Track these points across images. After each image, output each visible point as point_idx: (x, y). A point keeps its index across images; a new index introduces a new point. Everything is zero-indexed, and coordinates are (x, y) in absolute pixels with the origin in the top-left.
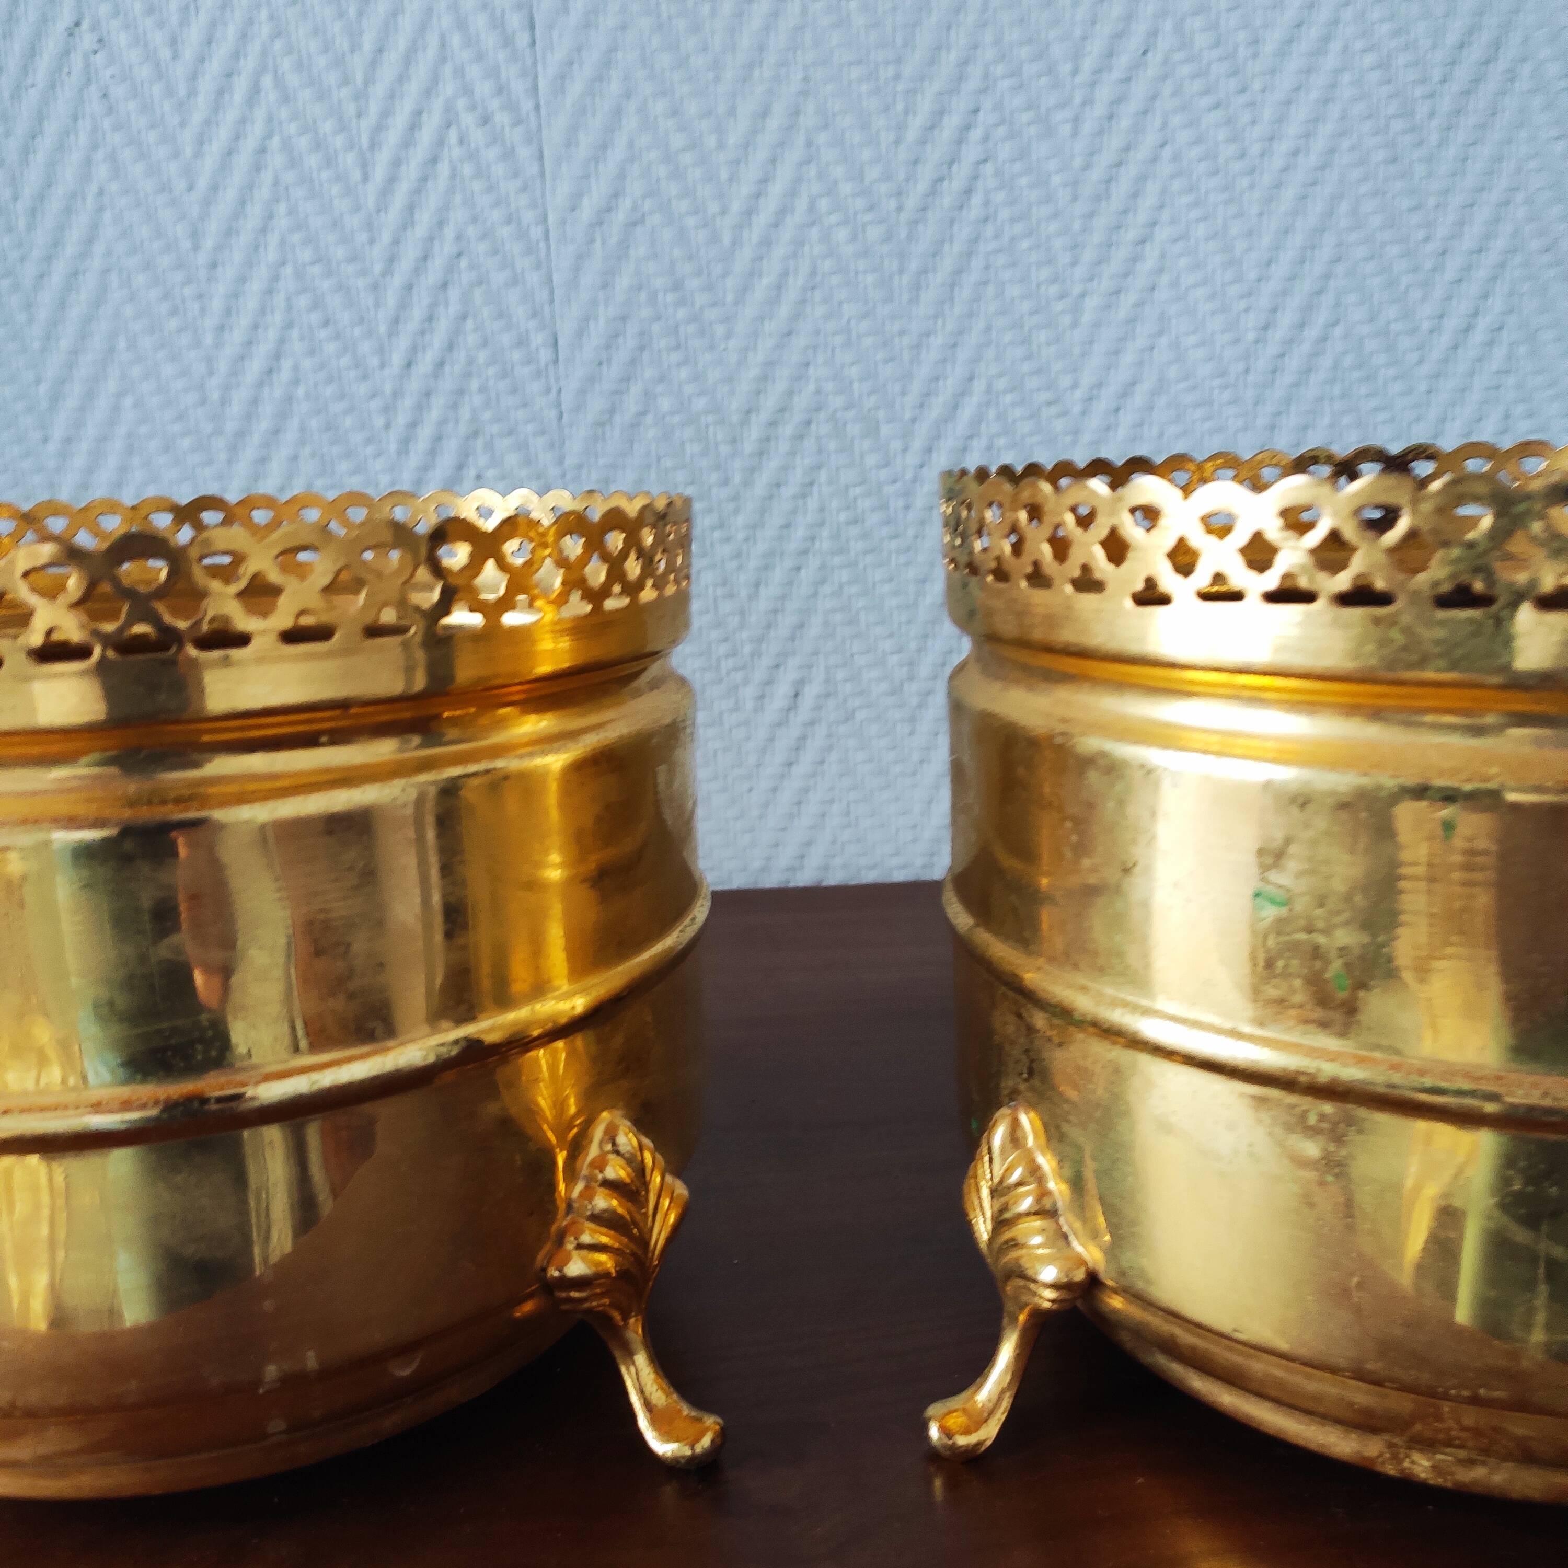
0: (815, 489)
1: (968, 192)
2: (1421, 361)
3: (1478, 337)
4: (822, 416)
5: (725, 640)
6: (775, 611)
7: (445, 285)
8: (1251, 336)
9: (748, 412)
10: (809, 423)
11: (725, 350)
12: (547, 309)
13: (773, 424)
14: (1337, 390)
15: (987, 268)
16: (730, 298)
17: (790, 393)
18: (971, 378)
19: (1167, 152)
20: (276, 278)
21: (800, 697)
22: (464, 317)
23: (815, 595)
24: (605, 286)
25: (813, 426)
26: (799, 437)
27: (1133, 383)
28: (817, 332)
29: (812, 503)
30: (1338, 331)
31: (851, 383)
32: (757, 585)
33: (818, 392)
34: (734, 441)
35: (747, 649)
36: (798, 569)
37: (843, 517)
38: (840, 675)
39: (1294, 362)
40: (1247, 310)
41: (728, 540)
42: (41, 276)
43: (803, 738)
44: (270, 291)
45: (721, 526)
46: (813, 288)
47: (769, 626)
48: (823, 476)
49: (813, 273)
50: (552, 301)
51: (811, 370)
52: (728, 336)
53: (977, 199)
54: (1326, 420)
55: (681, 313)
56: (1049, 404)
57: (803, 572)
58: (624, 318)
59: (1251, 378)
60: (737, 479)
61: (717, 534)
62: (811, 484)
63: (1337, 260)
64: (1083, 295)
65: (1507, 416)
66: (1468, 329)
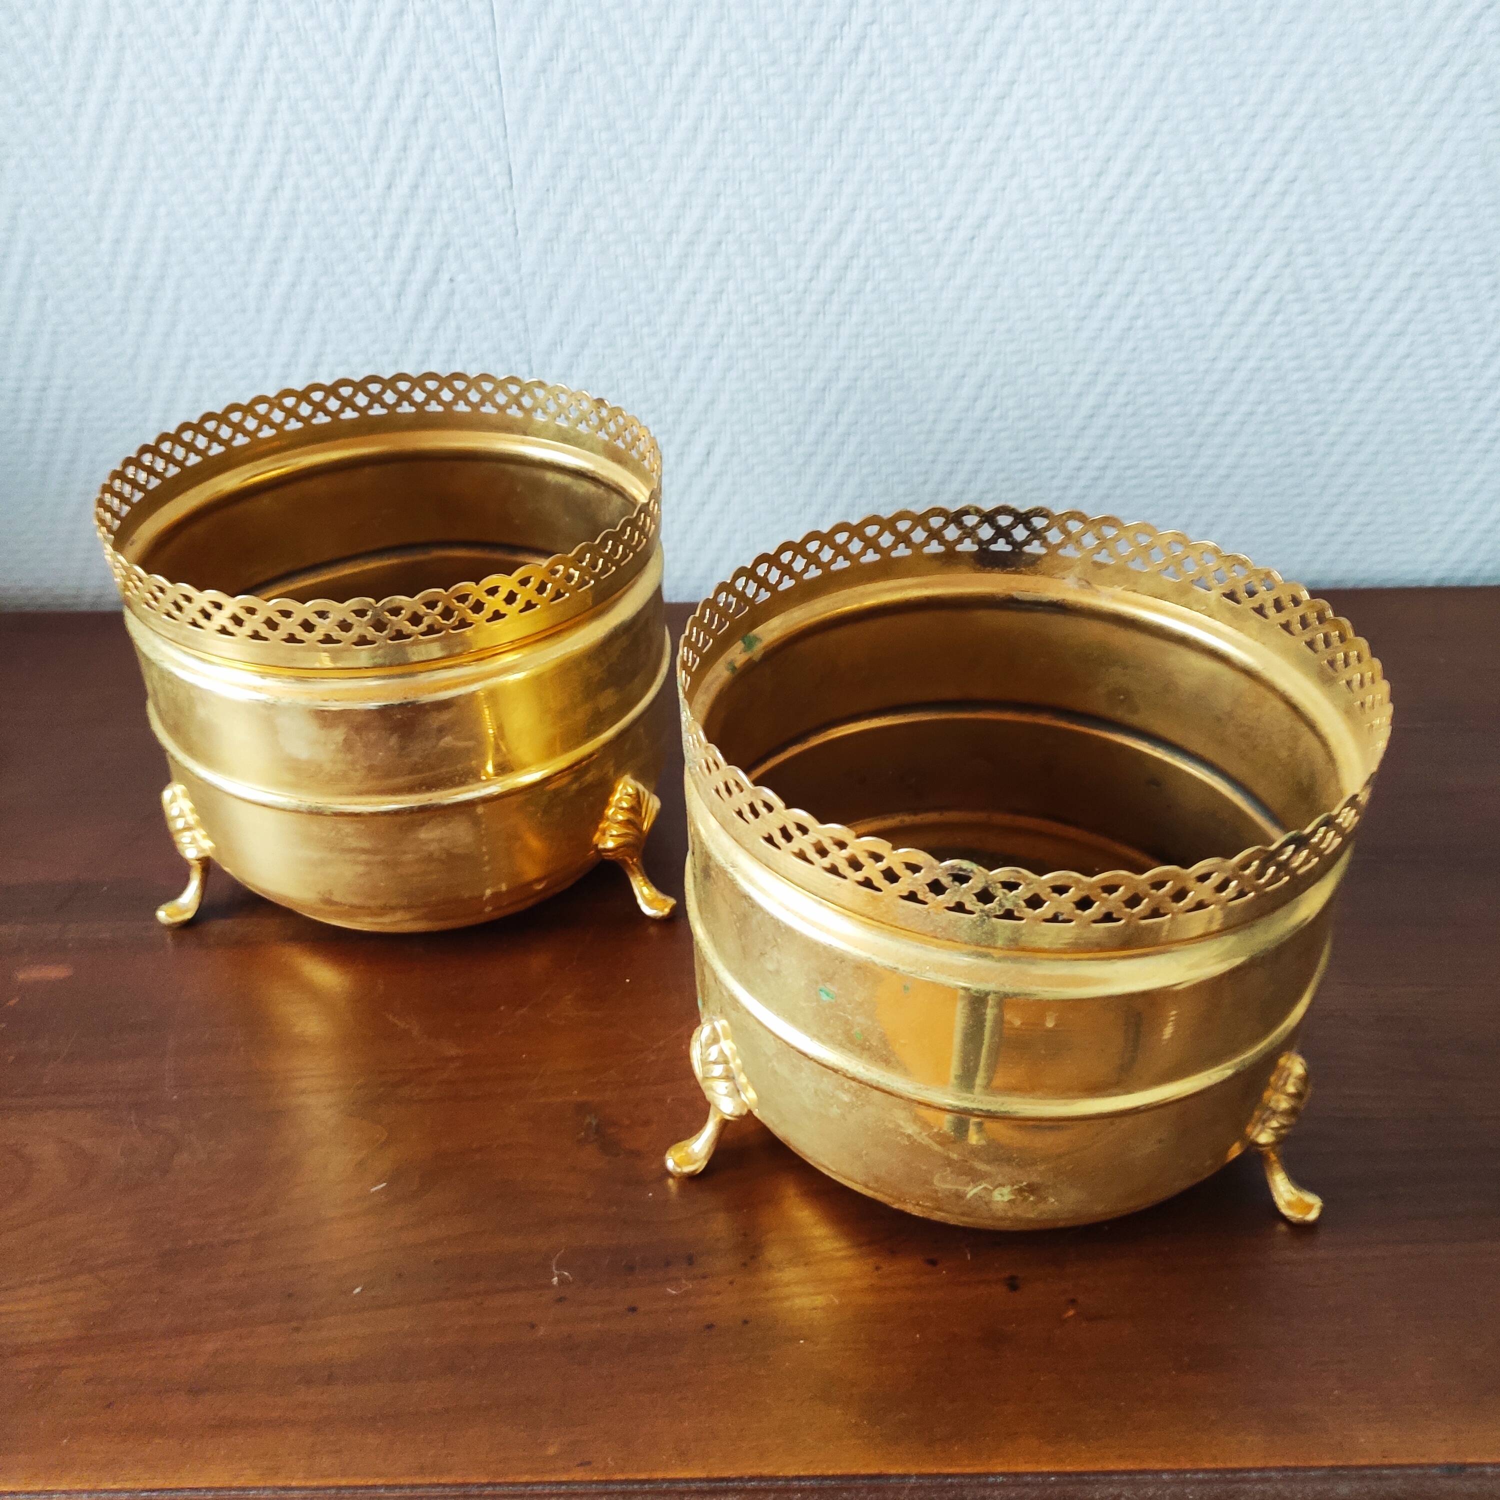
0: (724, 297)
1: (857, 50)
2: (1224, 207)
3: (1275, 186)
4: (730, 237)
5: (653, 411)
6: (692, 391)
7: (415, 121)
8: (1086, 182)
9: (670, 234)
10: (720, 243)
11: (650, 181)
12: (501, 144)
13: (691, 243)
14: (1153, 228)
15: (871, 116)
16: (654, 137)
17: (704, 219)
18: (854, 210)
19: (1028, 21)
20: (274, 111)
21: (711, 455)
22: (433, 148)
23: (723, 379)
24: (549, 125)
25: (723, 246)
26: (712, 255)
27: (987, 217)
28: (727, 168)
29: (722, 307)
30: (1159, 179)
31: (755, 211)
32: (678, 370)
33: (728, 218)
34: (658, 257)
35: (670, 419)
36: (710, 358)
37: (746, 319)
38: (743, 439)
39: (1120, 204)
40: (1085, 159)
41: (654, 334)
42: (79, 105)
43: (713, 485)
44: (270, 123)
45: (649, 323)
46: (724, 131)
47: (687, 402)
48: (731, 286)
49: (724, 118)
50: (506, 136)
51: (722, 199)
52: (653, 169)
53: (864, 57)
54: (1142, 252)
55: (613, 150)
56: (917, 231)
57: (714, 361)
58: (566, 153)
59: (1084, 216)
60: (661, 287)
61: (645, 330)
62: (721, 292)
63: (1165, 119)
64: (950, 142)
65: (1290, 253)
66: (1267, 181)
